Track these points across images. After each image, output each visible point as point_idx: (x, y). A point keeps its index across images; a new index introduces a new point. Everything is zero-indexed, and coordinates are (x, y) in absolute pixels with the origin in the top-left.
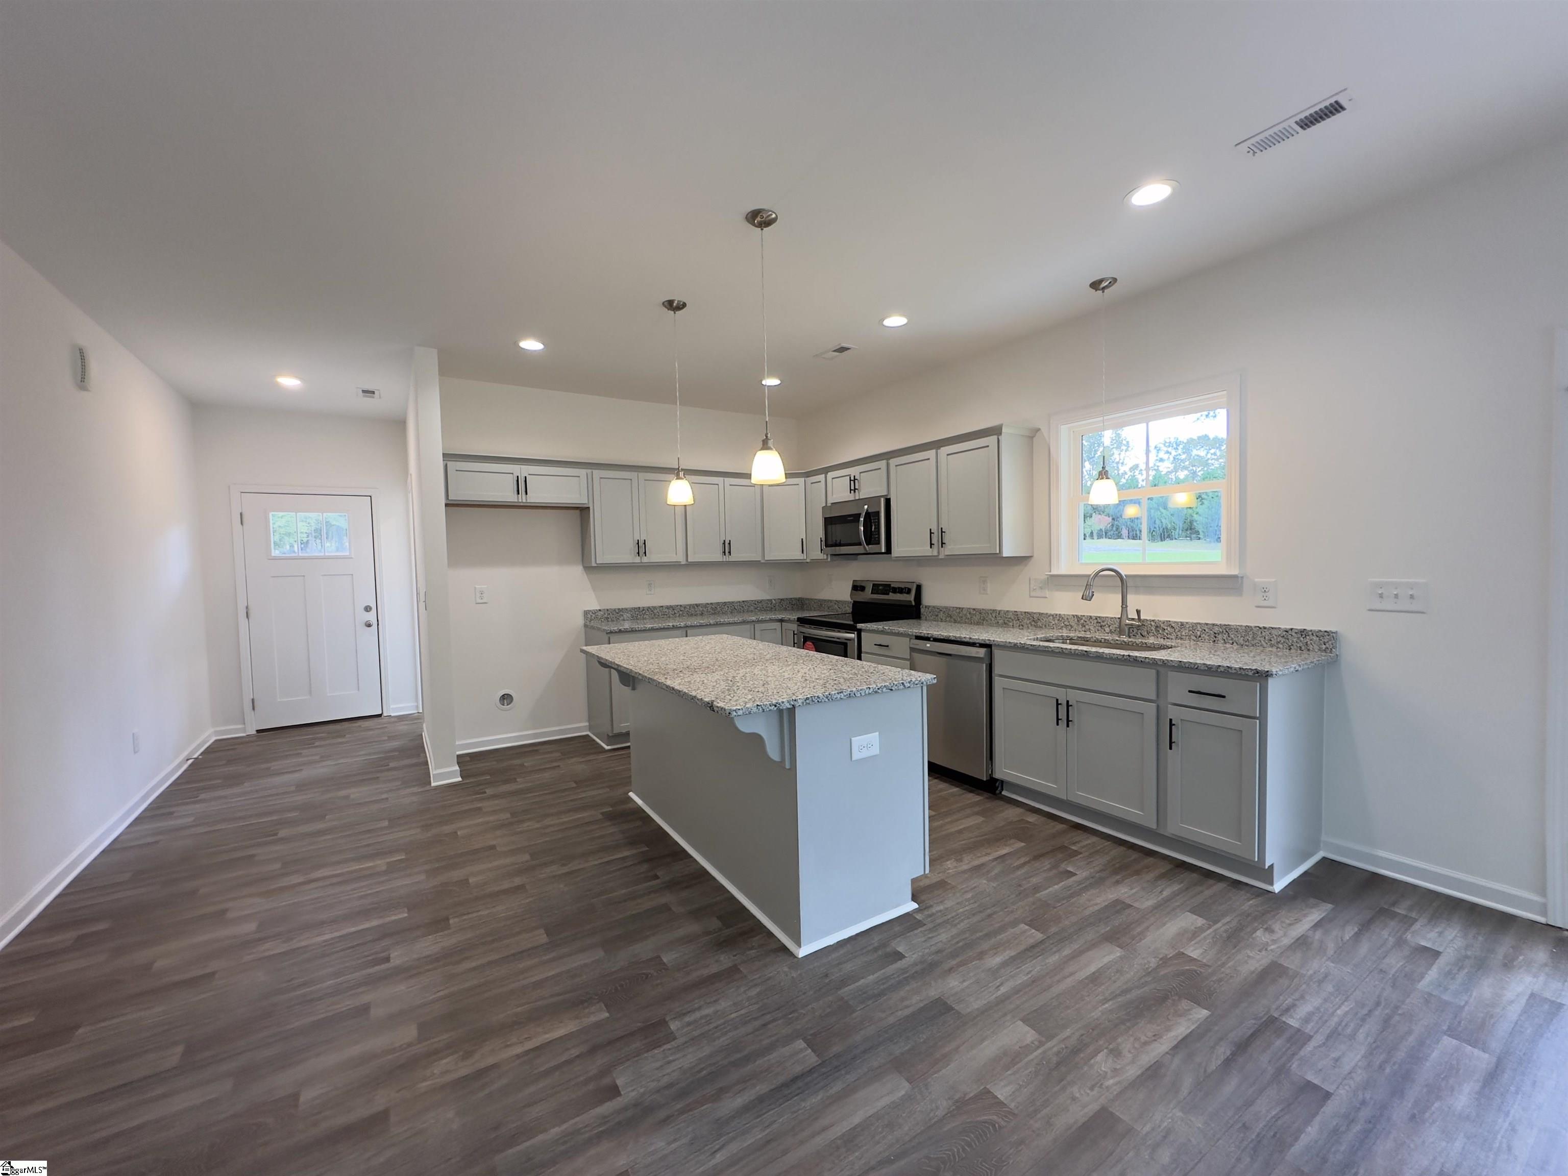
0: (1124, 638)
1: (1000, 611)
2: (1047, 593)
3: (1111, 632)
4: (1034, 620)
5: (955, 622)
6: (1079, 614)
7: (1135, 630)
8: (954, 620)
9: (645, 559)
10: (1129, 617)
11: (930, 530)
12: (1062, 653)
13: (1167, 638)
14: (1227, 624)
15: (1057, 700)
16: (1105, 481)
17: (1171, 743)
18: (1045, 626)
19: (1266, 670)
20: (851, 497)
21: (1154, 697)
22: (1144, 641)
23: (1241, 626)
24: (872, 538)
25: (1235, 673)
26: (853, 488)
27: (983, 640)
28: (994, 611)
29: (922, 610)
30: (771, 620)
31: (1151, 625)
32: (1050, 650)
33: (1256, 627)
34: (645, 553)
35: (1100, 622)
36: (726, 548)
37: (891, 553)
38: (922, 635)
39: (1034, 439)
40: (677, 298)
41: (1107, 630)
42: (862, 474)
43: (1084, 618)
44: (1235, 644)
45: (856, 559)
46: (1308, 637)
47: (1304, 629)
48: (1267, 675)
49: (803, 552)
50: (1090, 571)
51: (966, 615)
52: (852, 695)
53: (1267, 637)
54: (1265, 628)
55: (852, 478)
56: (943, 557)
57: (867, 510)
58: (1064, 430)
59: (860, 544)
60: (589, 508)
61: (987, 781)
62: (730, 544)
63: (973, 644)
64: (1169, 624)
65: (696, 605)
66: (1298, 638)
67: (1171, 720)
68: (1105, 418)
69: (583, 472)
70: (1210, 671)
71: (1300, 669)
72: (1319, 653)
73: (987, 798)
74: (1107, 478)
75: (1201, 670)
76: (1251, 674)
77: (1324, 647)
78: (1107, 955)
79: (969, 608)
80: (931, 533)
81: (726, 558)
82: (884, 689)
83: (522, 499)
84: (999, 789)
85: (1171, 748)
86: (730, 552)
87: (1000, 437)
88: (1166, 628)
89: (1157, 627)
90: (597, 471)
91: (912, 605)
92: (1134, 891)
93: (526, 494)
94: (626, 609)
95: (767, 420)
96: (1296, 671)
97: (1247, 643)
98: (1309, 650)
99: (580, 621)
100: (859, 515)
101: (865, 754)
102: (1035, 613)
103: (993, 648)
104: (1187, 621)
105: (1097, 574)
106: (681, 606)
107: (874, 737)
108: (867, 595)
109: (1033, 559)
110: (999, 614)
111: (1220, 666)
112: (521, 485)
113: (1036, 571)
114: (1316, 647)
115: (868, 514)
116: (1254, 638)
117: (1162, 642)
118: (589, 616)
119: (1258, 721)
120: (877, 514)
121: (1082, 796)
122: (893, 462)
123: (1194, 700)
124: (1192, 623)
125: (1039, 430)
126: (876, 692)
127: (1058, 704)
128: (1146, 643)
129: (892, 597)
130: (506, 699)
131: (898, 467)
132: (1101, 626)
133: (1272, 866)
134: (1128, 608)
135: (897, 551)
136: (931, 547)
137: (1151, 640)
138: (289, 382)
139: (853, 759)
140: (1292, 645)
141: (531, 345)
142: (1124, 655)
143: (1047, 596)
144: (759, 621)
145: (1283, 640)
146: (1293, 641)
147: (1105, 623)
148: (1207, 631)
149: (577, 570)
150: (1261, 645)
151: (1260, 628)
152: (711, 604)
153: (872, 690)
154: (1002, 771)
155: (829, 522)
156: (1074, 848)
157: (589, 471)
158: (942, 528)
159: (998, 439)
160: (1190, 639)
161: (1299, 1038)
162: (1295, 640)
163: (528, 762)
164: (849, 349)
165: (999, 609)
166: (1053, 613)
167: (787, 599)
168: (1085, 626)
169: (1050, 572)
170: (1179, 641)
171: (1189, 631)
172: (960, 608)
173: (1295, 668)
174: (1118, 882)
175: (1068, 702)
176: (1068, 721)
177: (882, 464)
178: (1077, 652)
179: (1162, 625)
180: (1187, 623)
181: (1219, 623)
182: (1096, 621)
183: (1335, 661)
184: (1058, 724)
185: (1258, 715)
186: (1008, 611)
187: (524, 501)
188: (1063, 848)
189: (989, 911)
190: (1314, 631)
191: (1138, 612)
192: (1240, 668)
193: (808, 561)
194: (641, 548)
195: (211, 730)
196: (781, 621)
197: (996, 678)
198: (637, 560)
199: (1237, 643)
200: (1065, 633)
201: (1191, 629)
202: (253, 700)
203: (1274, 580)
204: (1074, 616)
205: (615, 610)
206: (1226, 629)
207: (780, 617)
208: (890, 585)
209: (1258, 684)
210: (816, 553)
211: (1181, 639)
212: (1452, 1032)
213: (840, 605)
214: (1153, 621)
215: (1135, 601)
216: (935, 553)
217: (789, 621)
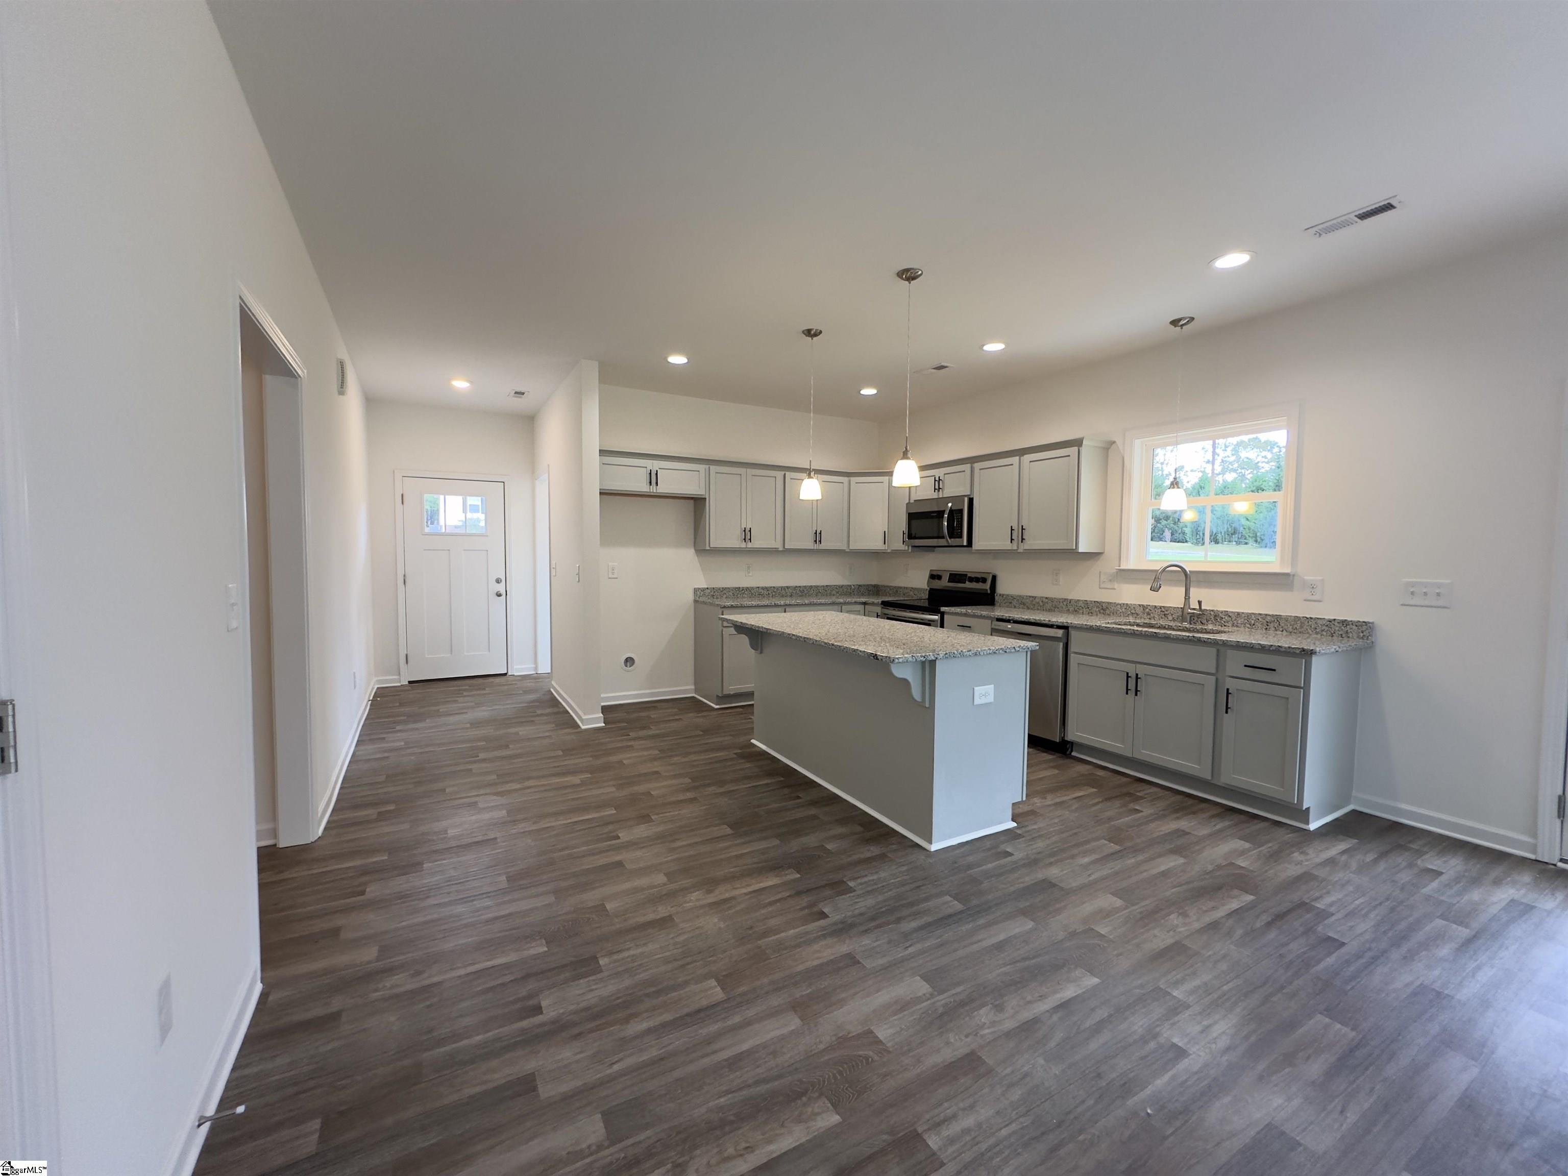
0: (1186, 624)
1: (1071, 601)
2: (1116, 586)
3: (1174, 620)
4: (1103, 608)
5: (1028, 608)
6: (1145, 604)
7: (1196, 619)
8: (1027, 607)
9: (750, 545)
10: (1191, 607)
11: (1012, 527)
12: (1134, 634)
13: (1225, 626)
14: (1278, 614)
15: (1128, 673)
16: (1176, 490)
17: (1227, 708)
18: (1113, 614)
19: (1311, 648)
20: (935, 495)
21: (1213, 671)
22: (1203, 627)
23: (1291, 616)
24: (954, 532)
25: (1284, 651)
26: (937, 487)
27: (1061, 622)
28: (1065, 599)
29: (996, 598)
30: (856, 603)
31: (1210, 614)
32: (1123, 631)
33: (1303, 617)
34: (750, 539)
35: (1164, 611)
36: (818, 537)
37: (971, 546)
38: (1004, 617)
39: (1110, 450)
40: (815, 327)
41: (1171, 618)
42: (946, 476)
43: (1149, 607)
44: (1284, 631)
45: (934, 551)
46: (1348, 627)
47: (1346, 620)
48: (1312, 653)
49: (885, 543)
50: (1158, 567)
51: (1038, 603)
52: (978, 653)
53: (1313, 626)
54: (1311, 618)
55: (937, 479)
56: (1022, 551)
57: (951, 508)
58: (1137, 443)
59: (943, 537)
60: (705, 498)
61: (1060, 742)
62: (820, 533)
63: (1051, 626)
64: (1226, 613)
65: (787, 587)
66: (1340, 627)
67: (1228, 690)
68: (1179, 434)
69: (702, 467)
70: (1263, 649)
71: (1340, 650)
72: (1358, 640)
73: (1060, 757)
74: (1178, 488)
75: (1256, 648)
76: (1298, 652)
77: (1362, 635)
78: (1173, 862)
79: (1042, 597)
80: (1012, 530)
81: (816, 547)
82: (1001, 651)
83: (653, 489)
84: (1070, 750)
85: (1227, 712)
86: (820, 541)
87: (1080, 448)
88: (1224, 617)
89: (1215, 616)
90: (714, 467)
91: (988, 593)
92: (1193, 824)
93: (657, 485)
94: (729, 588)
95: (907, 435)
96: (1337, 651)
97: (1295, 631)
98: (1349, 637)
99: (690, 597)
100: (943, 512)
101: (983, 701)
102: (1103, 602)
103: (1070, 629)
104: (1242, 611)
105: (1164, 570)
106: (774, 587)
107: (990, 688)
108: (944, 583)
109: (1104, 555)
110: (1070, 602)
111: (1272, 645)
112: (653, 478)
113: (1107, 565)
114: (1355, 635)
115: (951, 511)
116: (1301, 627)
117: (1220, 628)
118: (698, 593)
119: (1302, 690)
120: (961, 511)
121: (1147, 754)
122: (977, 466)
123: (1249, 673)
124: (1247, 613)
125: (1114, 442)
126: (995, 653)
127: (1128, 677)
128: (1205, 629)
129: (968, 585)
130: (629, 661)
131: (982, 471)
132: (1165, 615)
133: (1308, 809)
134: (1191, 599)
135: (977, 544)
136: (1011, 542)
137: (1210, 627)
138: (461, 384)
139: (975, 703)
140: (1334, 633)
141: (677, 359)
142: (1189, 636)
143: (1116, 587)
144: (845, 603)
145: (1326, 628)
146: (1335, 630)
147: (1169, 612)
148: (1260, 620)
149: (689, 554)
150: (1308, 633)
151: (1307, 618)
152: (800, 587)
153: (991, 651)
154: (1073, 734)
155: (913, 517)
156: (1138, 794)
157: (707, 466)
158: (1022, 526)
159: (1079, 450)
160: (1245, 627)
161: (1323, 915)
162: (1337, 628)
163: (654, 714)
164: (946, 367)
165: (1070, 597)
166: (1120, 602)
167: (864, 585)
168: (1150, 615)
169: (1120, 566)
170: (1235, 628)
171: (1245, 620)
172: (1033, 597)
173: (1335, 649)
174: (1178, 818)
175: (1137, 675)
176: (1137, 691)
177: (967, 467)
178: (1147, 633)
179: (1220, 614)
180: (1243, 613)
181: (1271, 613)
182: (1160, 610)
183: (1371, 647)
184: (1127, 693)
185: (1302, 686)
186: (1078, 600)
187: (655, 491)
188: (1129, 794)
189: (1075, 831)
190: (1354, 622)
191: (1200, 603)
192: (1289, 647)
193: (889, 551)
194: (747, 535)
195: (375, 679)
196: (865, 604)
197: (1072, 655)
198: (743, 545)
199: (1286, 631)
200: (1132, 620)
201: (1246, 618)
202: (407, 655)
203: (1320, 578)
204: (1140, 605)
205: (719, 589)
206: (1278, 618)
207: (863, 600)
208: (966, 575)
209: (1304, 660)
210: (899, 545)
211: (1237, 626)
212: (1443, 917)
213: (916, 592)
214: (1212, 611)
215: (1197, 594)
216: (1015, 548)
217: (873, 604)
